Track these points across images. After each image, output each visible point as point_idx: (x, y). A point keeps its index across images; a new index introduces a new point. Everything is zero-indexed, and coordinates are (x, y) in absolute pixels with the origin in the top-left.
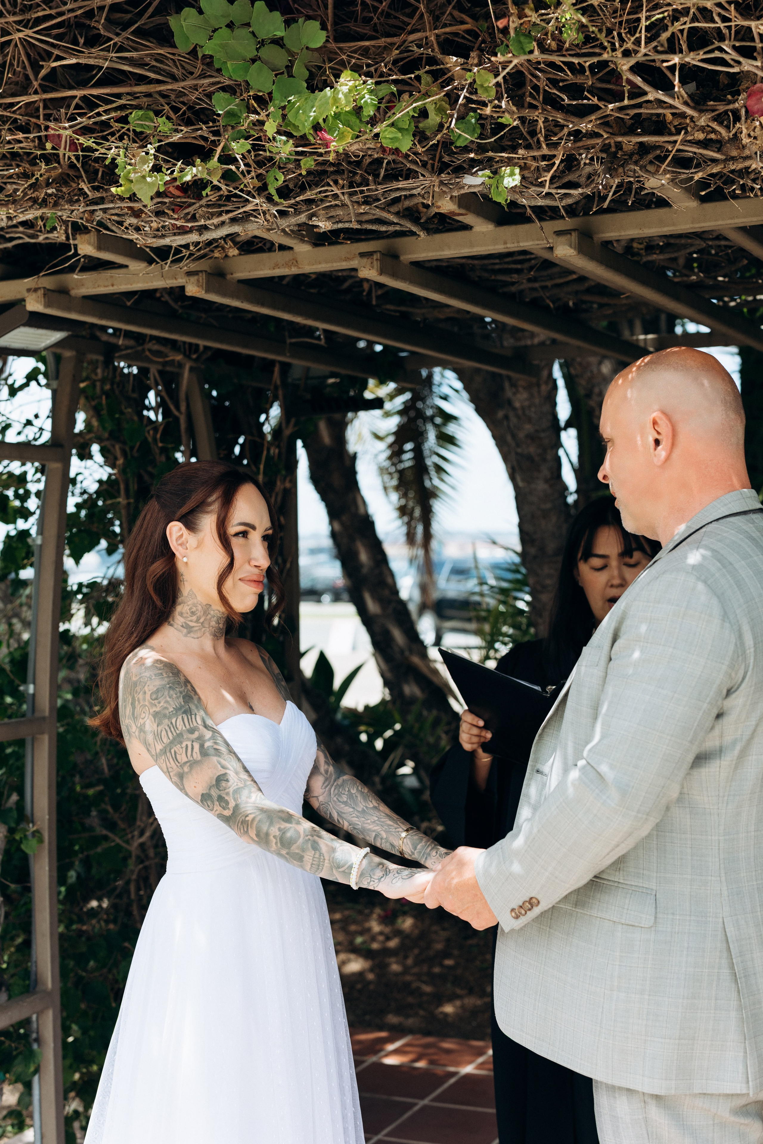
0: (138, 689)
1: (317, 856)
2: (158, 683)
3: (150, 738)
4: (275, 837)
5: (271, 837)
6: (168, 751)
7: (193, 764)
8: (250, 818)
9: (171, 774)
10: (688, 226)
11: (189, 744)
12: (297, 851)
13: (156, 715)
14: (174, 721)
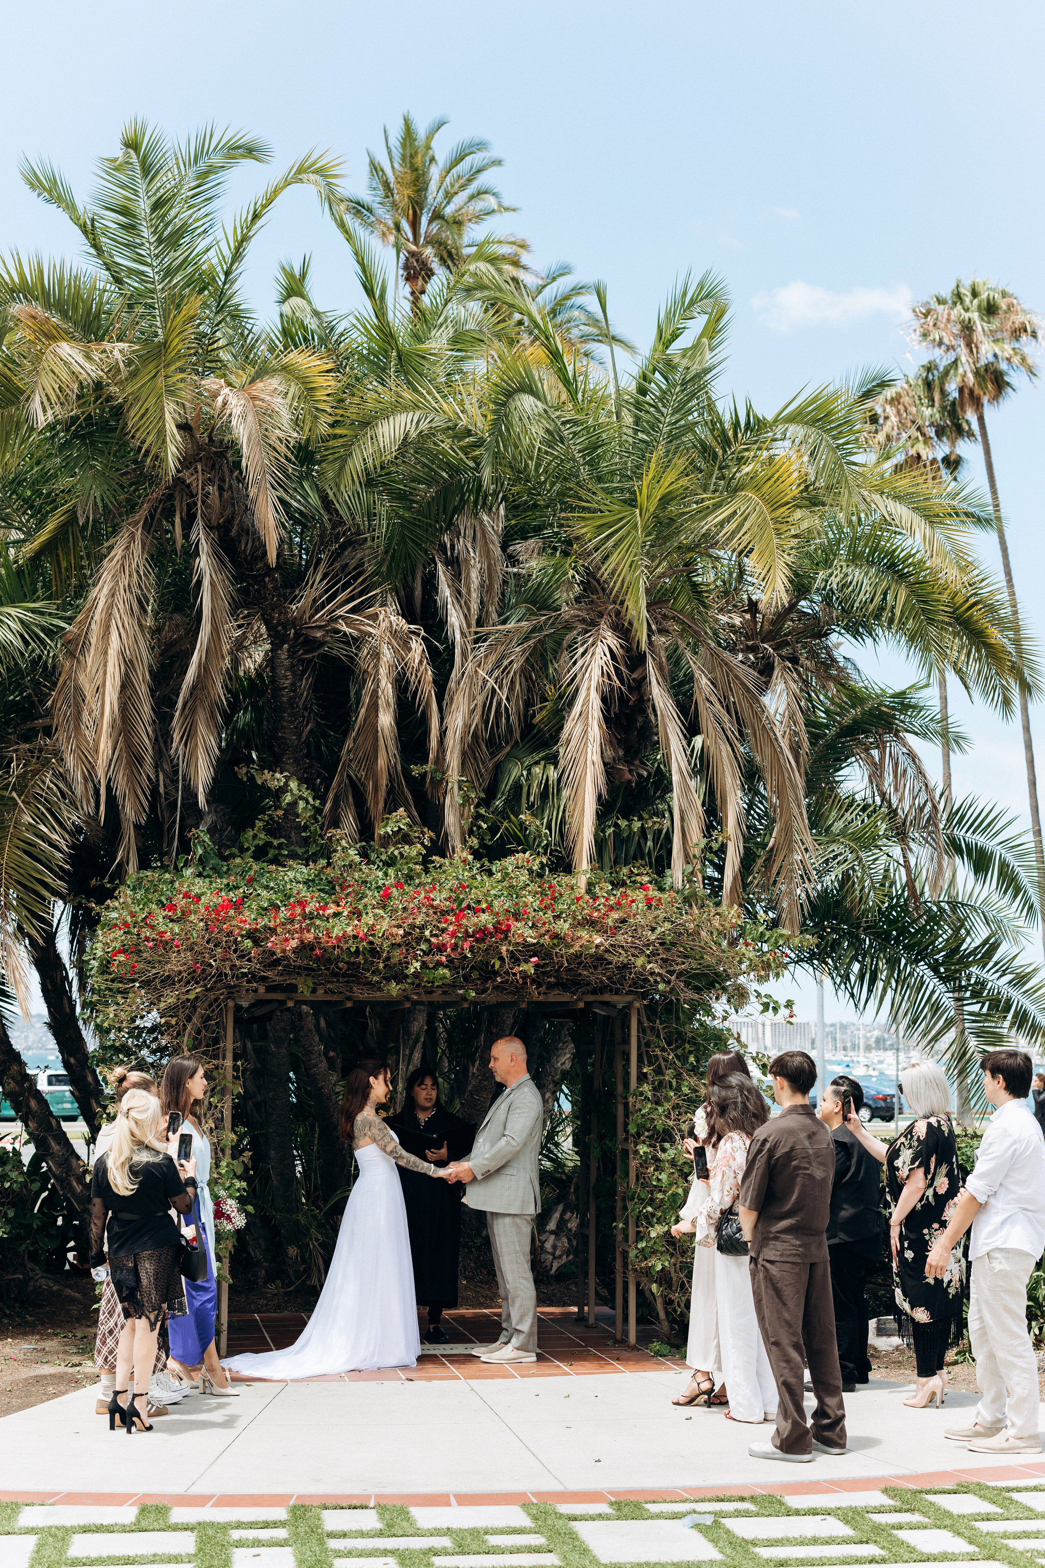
0: (373, 1122)
1: (423, 1166)
3: (376, 1136)
4: (412, 1161)
5: (409, 1161)
6: (382, 1139)
7: (387, 1143)
8: (403, 1157)
9: (382, 1146)
11: (386, 1138)
12: (416, 1165)
13: (379, 1129)
14: (382, 1132)
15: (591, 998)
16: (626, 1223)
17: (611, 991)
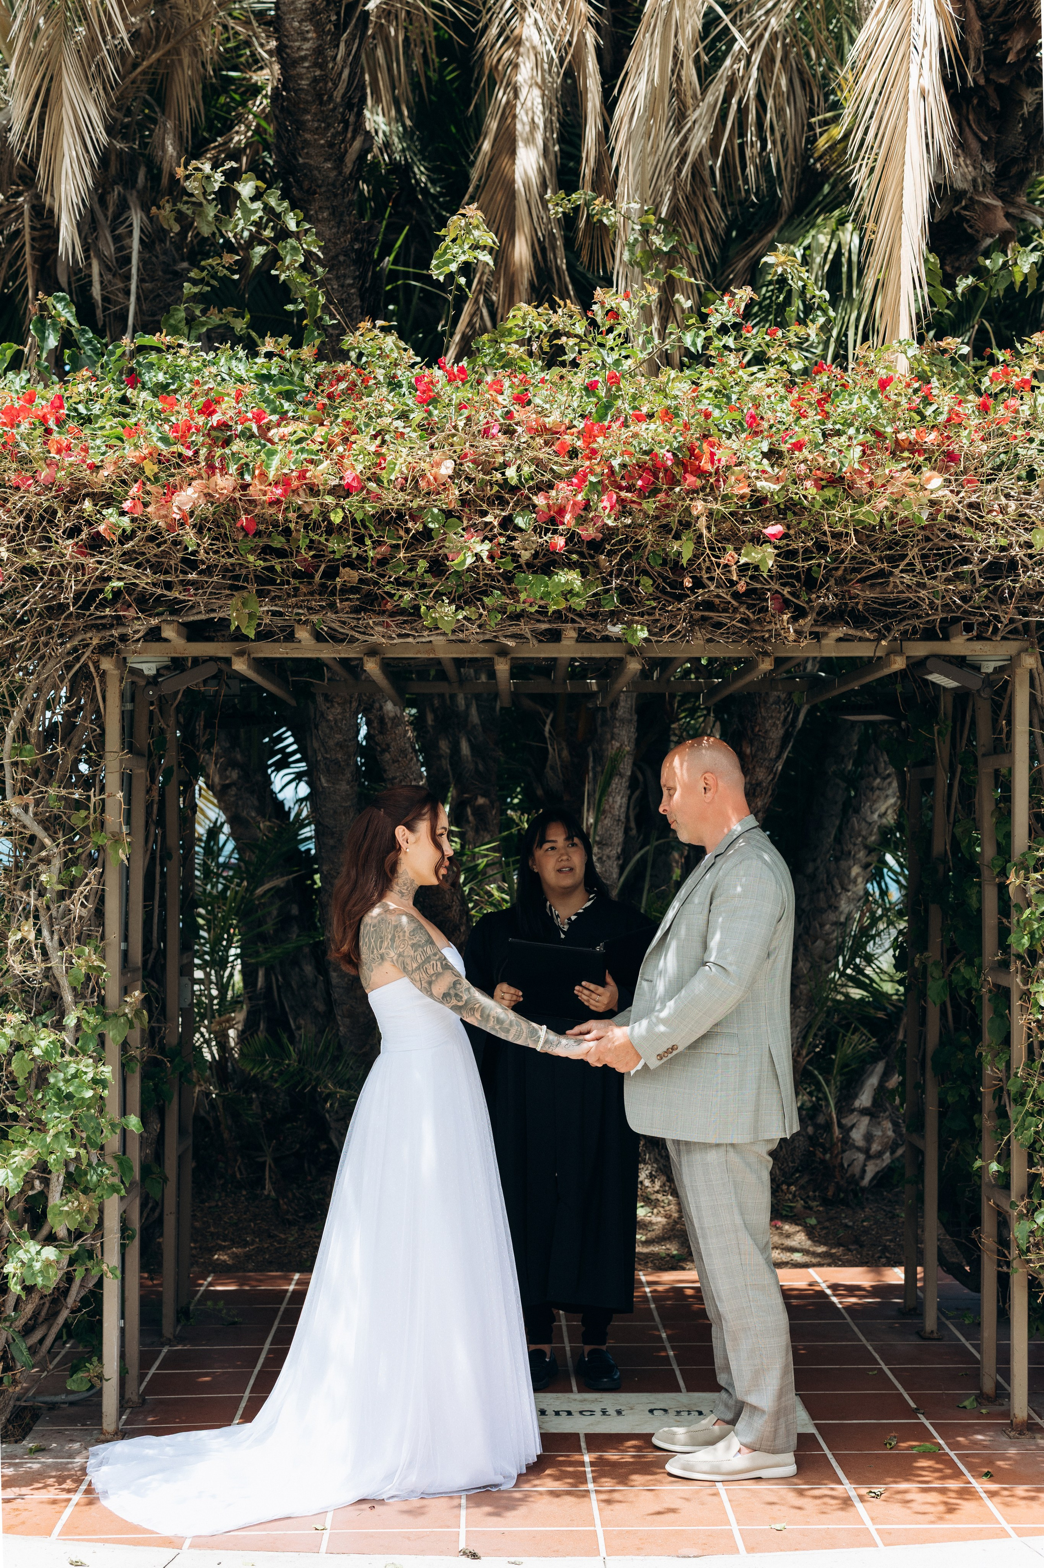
1: (519, 1029)
3: (408, 960)
4: (493, 1017)
5: (491, 1017)
6: (421, 967)
7: (438, 975)
8: (477, 1006)
9: (423, 983)
12: (508, 1028)
13: (413, 945)
14: (425, 948)
15: (920, 649)
16: (1004, 1157)
17: (968, 628)
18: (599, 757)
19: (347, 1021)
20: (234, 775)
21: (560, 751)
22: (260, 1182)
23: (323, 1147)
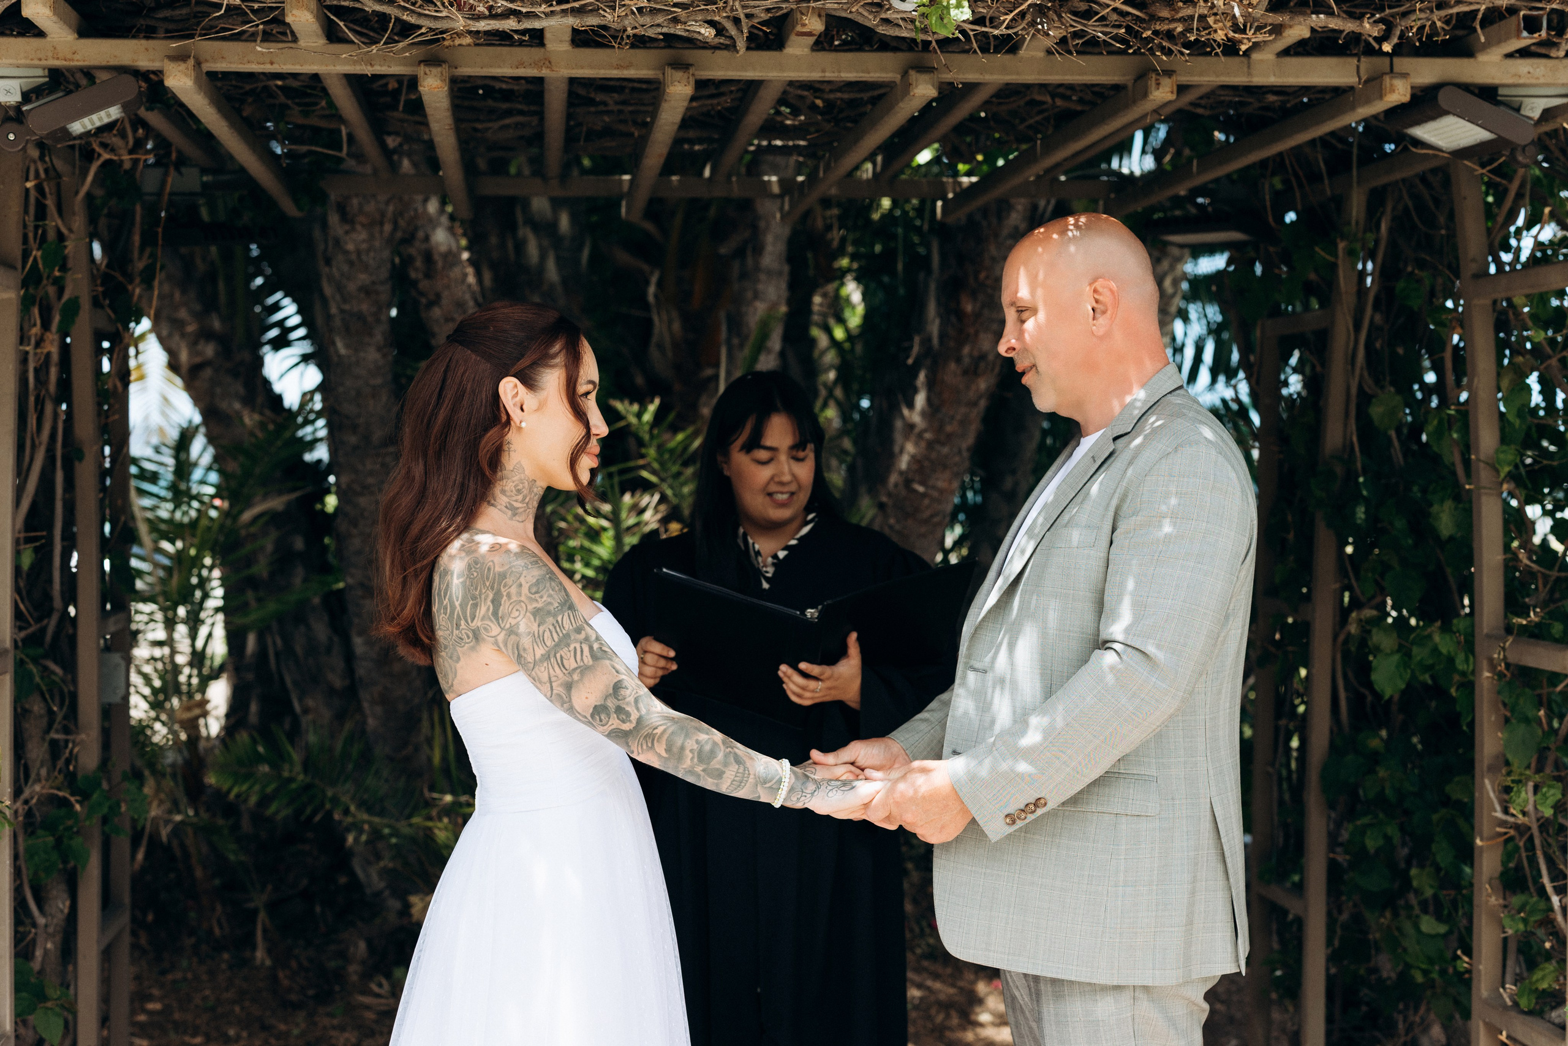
0: (509, 581)
1: (741, 770)
2: (535, 573)
3: (526, 641)
4: (691, 751)
5: (687, 752)
6: (552, 656)
7: (584, 670)
8: (659, 731)
9: (554, 684)
10: (1033, 77)
11: (578, 646)
12: (718, 766)
13: (536, 612)
14: (559, 619)
15: (1423, 72)
17: (1532, 25)
18: (736, 324)
19: (379, 709)
20: (209, 350)
21: (670, 322)
22: (249, 941)
23: (343, 880)
